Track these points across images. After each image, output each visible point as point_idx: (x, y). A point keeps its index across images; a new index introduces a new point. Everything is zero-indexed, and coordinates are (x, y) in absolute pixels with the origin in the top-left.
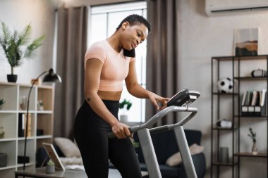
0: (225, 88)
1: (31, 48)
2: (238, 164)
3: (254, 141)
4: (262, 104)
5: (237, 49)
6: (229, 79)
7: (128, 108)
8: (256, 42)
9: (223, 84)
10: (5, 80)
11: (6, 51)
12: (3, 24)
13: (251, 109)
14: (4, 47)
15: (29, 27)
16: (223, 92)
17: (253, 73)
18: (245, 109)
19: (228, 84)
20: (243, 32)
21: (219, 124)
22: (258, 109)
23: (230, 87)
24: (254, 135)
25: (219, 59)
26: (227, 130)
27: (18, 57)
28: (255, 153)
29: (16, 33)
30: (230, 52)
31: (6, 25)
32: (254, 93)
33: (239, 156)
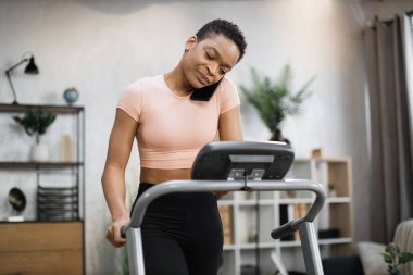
1: (297, 99)
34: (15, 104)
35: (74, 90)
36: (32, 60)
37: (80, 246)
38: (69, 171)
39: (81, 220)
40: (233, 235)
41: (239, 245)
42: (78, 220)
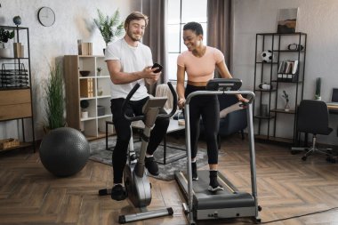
0: (267, 58)
1: (119, 28)
2: (275, 118)
3: (287, 100)
4: (294, 72)
5: (279, 26)
6: (269, 51)
8: (295, 20)
9: (265, 55)
10: (102, 54)
12: (98, 11)
13: (285, 76)
14: (100, 28)
15: (117, 12)
16: (265, 62)
17: (289, 46)
18: (280, 76)
19: (268, 55)
20: (284, 11)
21: (260, 86)
22: (290, 76)
23: (271, 58)
24: (287, 96)
25: (264, 35)
26: (266, 91)
27: (111, 34)
28: (287, 110)
29: (108, 17)
30: (274, 29)
31: (101, 11)
32: (289, 63)
33: (276, 112)
35: (18, 17)
39: (30, 88)
40: (94, 92)
41: (97, 97)
42: (28, 88)
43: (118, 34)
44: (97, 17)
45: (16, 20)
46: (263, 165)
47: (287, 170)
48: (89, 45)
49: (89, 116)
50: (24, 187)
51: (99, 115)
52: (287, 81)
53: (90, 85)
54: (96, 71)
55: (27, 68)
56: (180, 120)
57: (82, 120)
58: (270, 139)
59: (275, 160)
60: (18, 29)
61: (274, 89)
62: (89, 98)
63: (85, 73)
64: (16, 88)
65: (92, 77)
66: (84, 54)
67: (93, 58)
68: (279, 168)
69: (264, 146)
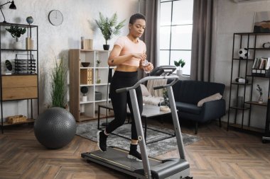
0: (243, 55)
1: (117, 28)
2: (250, 109)
3: (261, 94)
4: (267, 68)
5: (255, 27)
6: (245, 49)
7: (182, 66)
9: (241, 52)
10: (102, 49)
11: (102, 30)
12: (100, 14)
13: (259, 72)
14: (101, 28)
15: (115, 15)
16: (241, 58)
17: (264, 44)
18: (254, 71)
19: (244, 52)
21: (237, 80)
22: (263, 72)
23: (246, 55)
24: (260, 90)
25: (242, 35)
26: (242, 84)
27: (110, 34)
28: (260, 102)
29: (107, 19)
30: (250, 30)
32: (262, 60)
33: (251, 104)
34: (5, 22)
35: (31, 17)
36: (13, 2)
37: (36, 85)
38: (26, 53)
39: (37, 74)
40: (92, 80)
41: (95, 84)
42: (36, 74)
43: (116, 33)
44: (98, 19)
45: (29, 19)
46: (233, 151)
47: (254, 158)
48: (90, 41)
49: (88, 99)
50: (17, 156)
51: (96, 100)
52: (261, 75)
53: (89, 74)
54: (95, 63)
55: (36, 58)
56: (162, 107)
57: (81, 103)
58: (244, 128)
59: (245, 147)
60: (31, 27)
61: (250, 83)
62: (88, 85)
63: (85, 64)
64: (27, 74)
65: (91, 68)
66: (86, 48)
67: (93, 52)
68: (247, 155)
69: (238, 133)
